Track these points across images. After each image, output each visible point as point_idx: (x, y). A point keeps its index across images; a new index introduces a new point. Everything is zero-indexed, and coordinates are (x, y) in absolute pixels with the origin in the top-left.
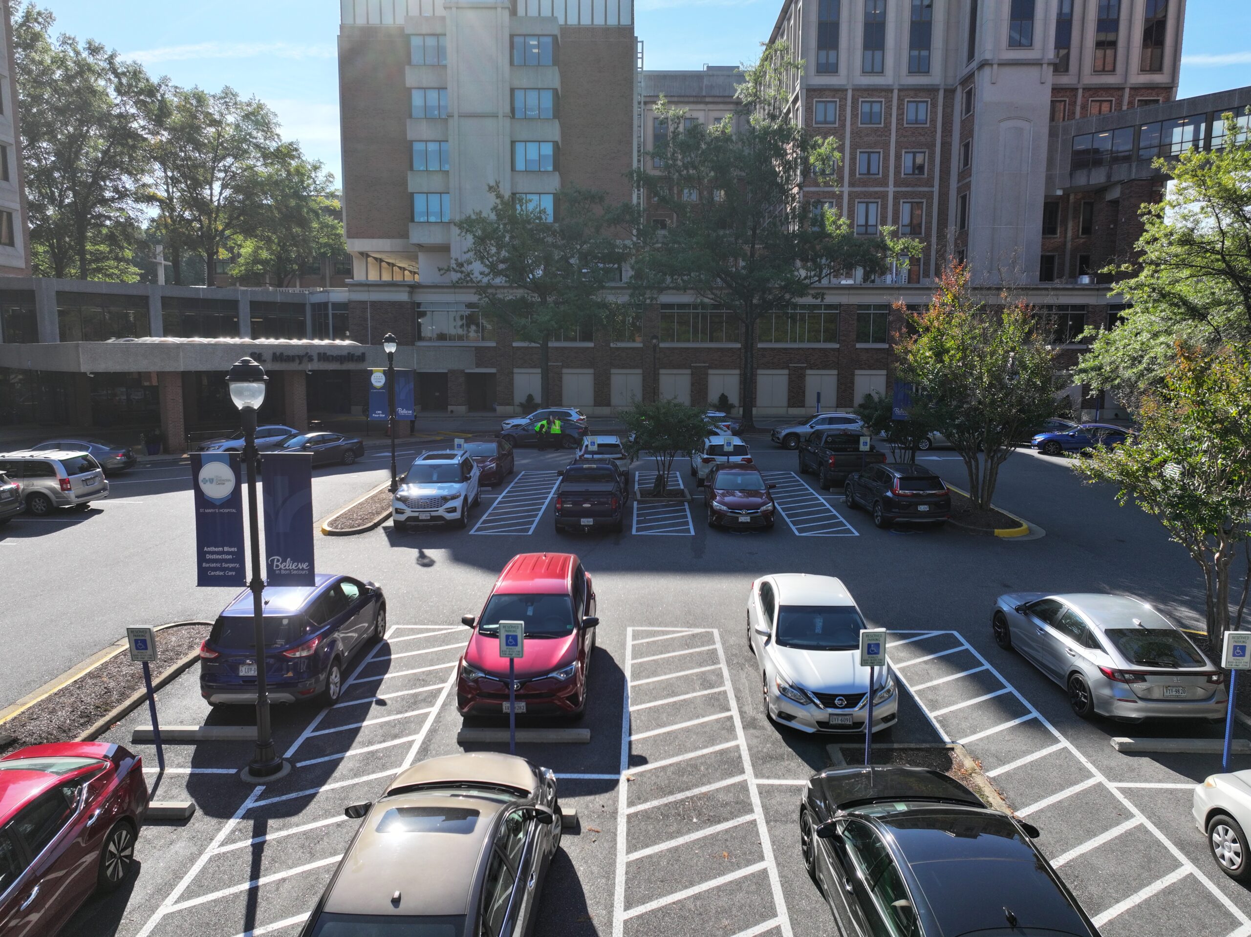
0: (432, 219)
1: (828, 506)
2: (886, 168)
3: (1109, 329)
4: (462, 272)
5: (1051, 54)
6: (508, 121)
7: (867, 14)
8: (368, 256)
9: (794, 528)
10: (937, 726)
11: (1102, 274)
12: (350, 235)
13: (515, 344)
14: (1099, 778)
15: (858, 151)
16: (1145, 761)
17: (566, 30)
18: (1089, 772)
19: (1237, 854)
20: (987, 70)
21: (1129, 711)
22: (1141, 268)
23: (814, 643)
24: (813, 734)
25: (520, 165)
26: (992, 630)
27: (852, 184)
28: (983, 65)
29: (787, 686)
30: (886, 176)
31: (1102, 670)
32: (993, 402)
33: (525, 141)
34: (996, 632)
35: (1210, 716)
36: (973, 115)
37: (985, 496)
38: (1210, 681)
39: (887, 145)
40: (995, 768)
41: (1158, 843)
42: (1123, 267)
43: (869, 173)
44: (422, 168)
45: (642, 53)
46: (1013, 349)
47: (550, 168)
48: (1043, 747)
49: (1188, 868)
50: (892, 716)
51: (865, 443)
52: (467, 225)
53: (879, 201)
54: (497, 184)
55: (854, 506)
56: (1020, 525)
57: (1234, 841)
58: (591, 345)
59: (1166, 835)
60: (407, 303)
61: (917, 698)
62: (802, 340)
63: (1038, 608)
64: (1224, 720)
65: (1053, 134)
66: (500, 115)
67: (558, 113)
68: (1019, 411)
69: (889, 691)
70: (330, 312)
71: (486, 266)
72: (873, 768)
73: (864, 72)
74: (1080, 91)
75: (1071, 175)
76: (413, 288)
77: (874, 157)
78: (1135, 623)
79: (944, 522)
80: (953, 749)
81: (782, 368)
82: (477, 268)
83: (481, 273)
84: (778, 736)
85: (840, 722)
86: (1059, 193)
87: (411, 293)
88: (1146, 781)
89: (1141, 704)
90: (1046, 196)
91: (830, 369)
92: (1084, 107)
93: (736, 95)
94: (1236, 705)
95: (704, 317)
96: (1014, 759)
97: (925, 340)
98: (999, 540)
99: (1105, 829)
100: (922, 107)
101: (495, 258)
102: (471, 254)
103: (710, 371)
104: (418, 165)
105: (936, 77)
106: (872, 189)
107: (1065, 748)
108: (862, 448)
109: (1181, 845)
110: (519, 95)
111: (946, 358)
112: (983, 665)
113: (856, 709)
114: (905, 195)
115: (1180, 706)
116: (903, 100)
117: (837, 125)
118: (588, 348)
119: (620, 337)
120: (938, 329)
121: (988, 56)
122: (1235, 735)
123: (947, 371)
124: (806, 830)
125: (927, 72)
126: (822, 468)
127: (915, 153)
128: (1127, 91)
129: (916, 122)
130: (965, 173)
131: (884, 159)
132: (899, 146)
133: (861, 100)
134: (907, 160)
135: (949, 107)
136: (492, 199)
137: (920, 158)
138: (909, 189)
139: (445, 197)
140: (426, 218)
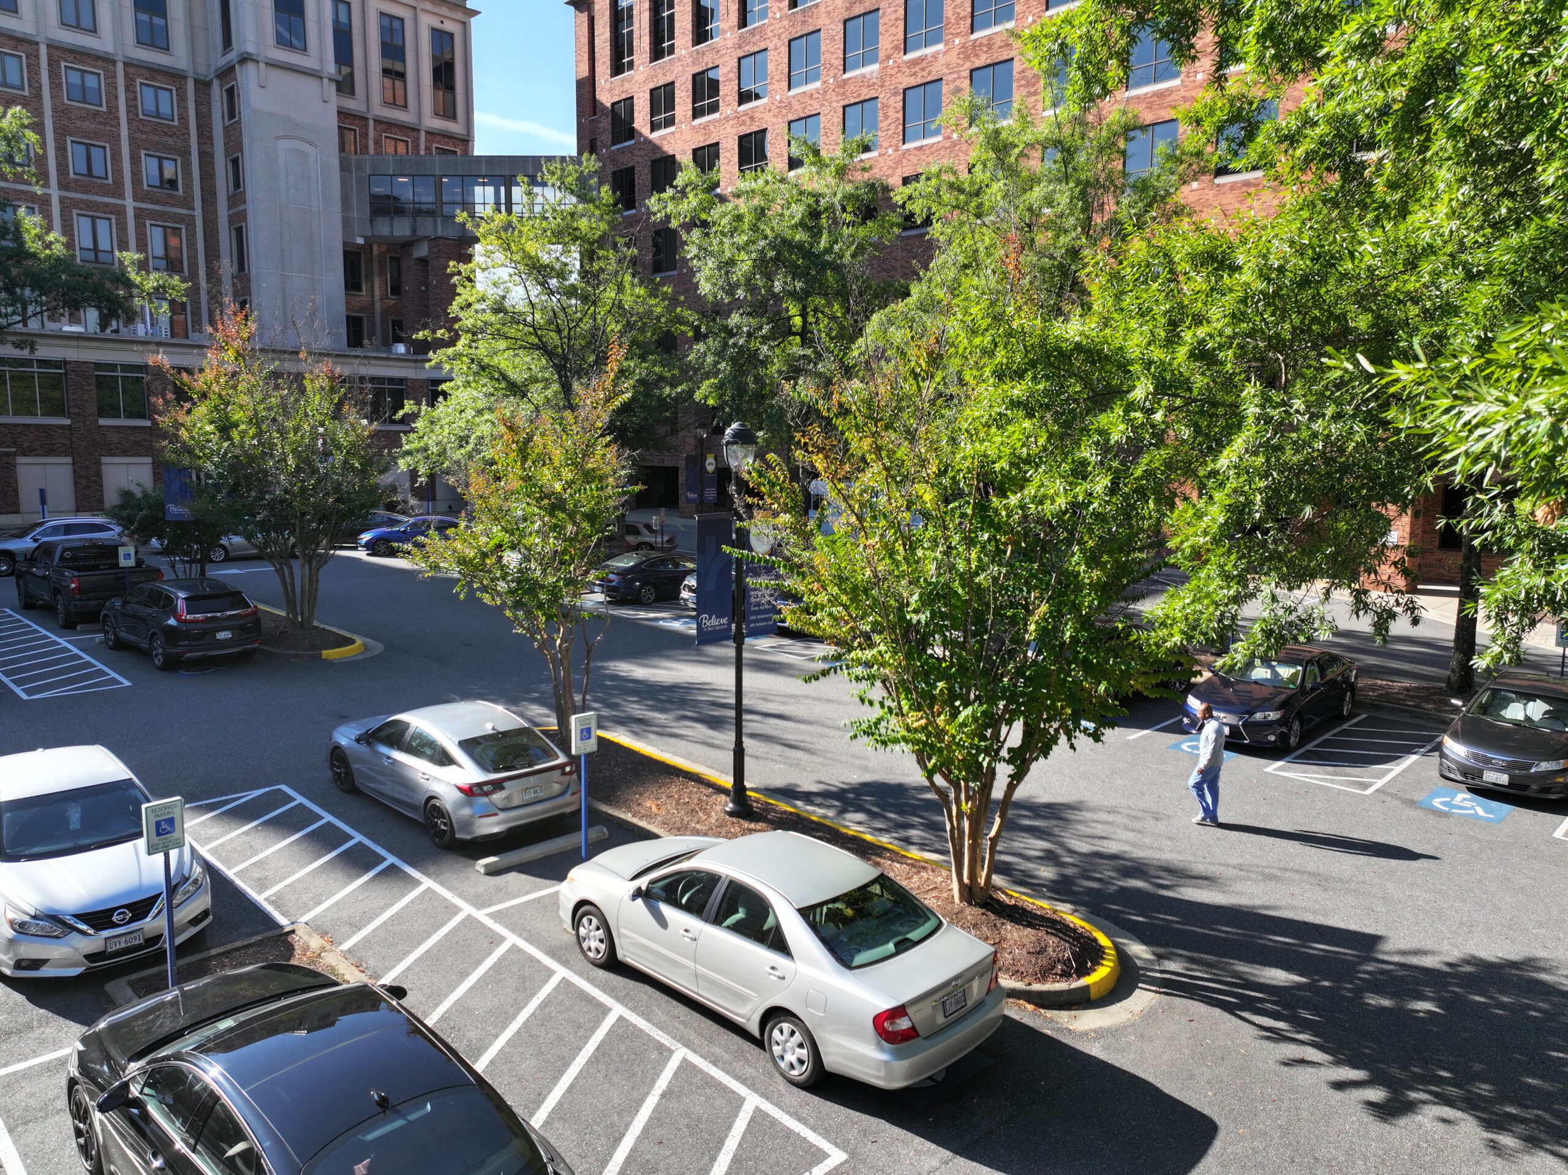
1: (76, 651)
2: (118, 171)
3: (432, 404)
5: (331, 68)
9: (18, 690)
10: (269, 908)
11: (417, 340)
14: (467, 909)
15: (69, 139)
16: (513, 876)
18: (456, 907)
19: (601, 941)
20: (251, 67)
21: (491, 826)
22: (457, 337)
23: (70, 845)
24: (81, 975)
26: (330, 773)
27: (63, 185)
28: (245, 59)
29: (27, 919)
30: (119, 182)
31: (460, 789)
32: (303, 490)
34: (335, 773)
35: (568, 810)
36: (239, 123)
37: (306, 610)
38: (564, 773)
39: (115, 139)
40: (349, 937)
41: (532, 959)
42: (440, 333)
43: (90, 174)
46: (322, 424)
48: (403, 896)
49: (561, 972)
50: (205, 914)
51: (127, 556)
53: (113, 217)
55: (120, 645)
56: (353, 642)
57: (598, 929)
59: (539, 948)
61: (239, 882)
62: (4, 411)
63: (383, 734)
64: (579, 811)
65: (344, 167)
68: (337, 500)
69: (196, 881)
72: (181, 990)
73: (64, 24)
74: (371, 123)
75: (371, 221)
77: (96, 154)
78: (488, 728)
79: (255, 650)
80: (293, 932)
84: (20, 998)
85: (123, 945)
86: (360, 241)
88: (514, 897)
89: (502, 815)
90: (345, 244)
91: (60, 455)
92: (377, 142)
94: (590, 793)
96: (371, 919)
97: (202, 410)
98: (330, 664)
99: (478, 963)
100: (164, 97)
105: (179, 58)
106: (98, 198)
107: (429, 889)
108: (123, 562)
109: (552, 953)
111: (235, 434)
112: (322, 818)
113: (148, 919)
114: (153, 215)
115: (539, 807)
116: (133, 80)
117: (26, 93)
120: (220, 395)
121: (251, 49)
122: (590, 824)
123: (238, 452)
124: (80, 1113)
125: (166, 49)
126: (59, 597)
127: (160, 159)
128: (423, 134)
129: (158, 115)
130: (237, 196)
131: (113, 158)
132: (135, 145)
133: (63, 64)
134: (149, 166)
135: (203, 105)
137: (169, 166)
138: (155, 207)
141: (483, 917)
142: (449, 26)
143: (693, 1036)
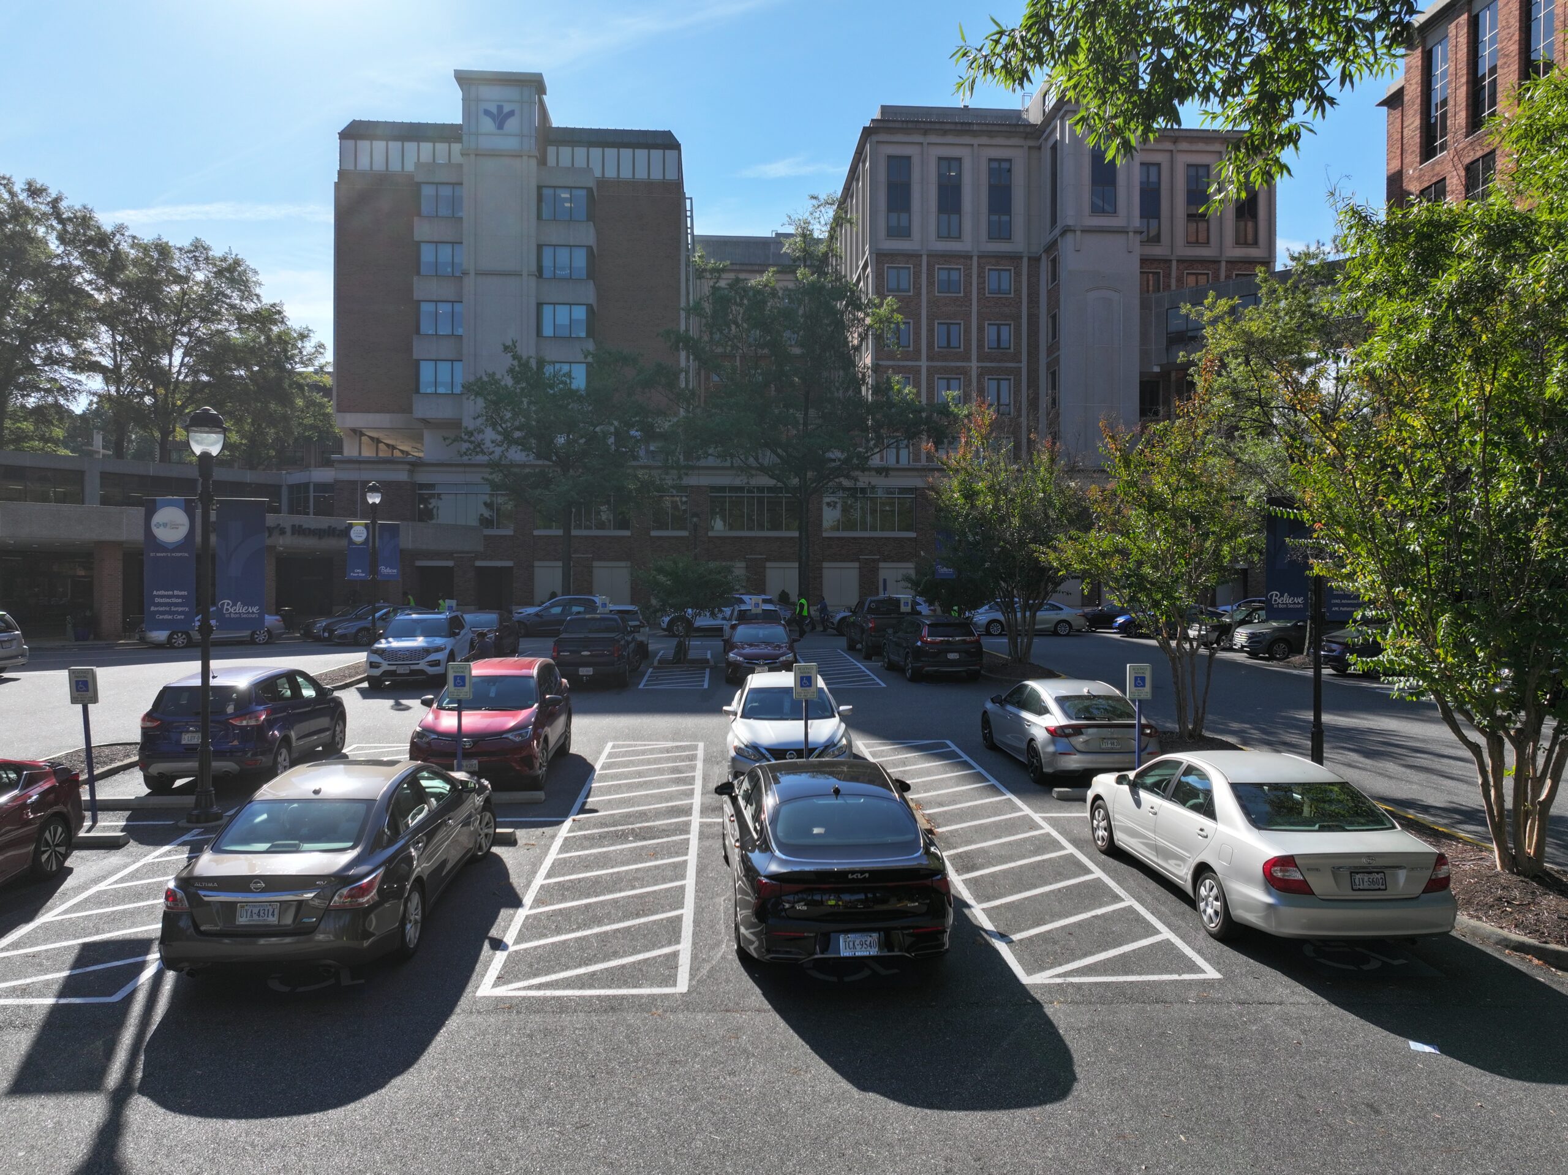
0: (441, 390)
1: (864, 669)
2: (968, 341)
4: (471, 442)
5: (1137, 222)
6: (533, 281)
7: (940, 176)
8: (362, 434)
12: (341, 409)
13: (536, 533)
14: (1027, 811)
15: (936, 322)
17: (602, 183)
18: (1020, 809)
19: (1106, 830)
20: (1070, 237)
21: (1070, 763)
25: (548, 331)
27: (930, 358)
28: (1066, 231)
29: (744, 746)
30: (968, 349)
33: (554, 304)
36: (1058, 285)
38: (1143, 734)
39: (967, 316)
40: (934, 809)
41: (1054, 840)
43: (949, 346)
44: (430, 332)
45: (691, 211)
47: (583, 334)
48: (987, 798)
49: (1070, 849)
52: (476, 388)
53: (962, 378)
54: (514, 343)
57: (1104, 820)
58: (627, 533)
59: (1063, 837)
60: (406, 483)
62: (874, 528)
65: (1145, 305)
66: (525, 273)
67: (593, 272)
70: (312, 494)
71: (499, 433)
73: (939, 237)
74: (1174, 263)
75: (1167, 350)
76: (415, 465)
77: (953, 328)
78: (1085, 693)
79: (976, 673)
81: (852, 561)
82: (489, 435)
83: (493, 442)
86: (1157, 369)
87: (411, 472)
89: (1080, 757)
90: (1141, 373)
91: (907, 561)
92: (1180, 280)
93: (784, 250)
95: (760, 501)
99: (1013, 835)
100: (1005, 276)
101: (509, 425)
102: (480, 421)
103: (768, 564)
104: (426, 327)
105: (1018, 243)
106: (953, 364)
107: (1008, 799)
108: (903, 609)
110: (547, 253)
112: (963, 757)
114: (990, 371)
115: (1114, 757)
116: (984, 268)
117: (911, 294)
118: (623, 537)
119: (662, 526)
121: (1070, 222)
125: (1009, 238)
127: (999, 326)
128: (1223, 264)
129: (999, 291)
130: (1054, 347)
131: (965, 331)
132: (981, 318)
133: (937, 266)
134: (991, 333)
135: (1034, 276)
136: (508, 360)
137: (1005, 331)
138: (993, 365)
139: (458, 366)
140: (433, 389)
141: (1037, 817)
143: (1151, 900)
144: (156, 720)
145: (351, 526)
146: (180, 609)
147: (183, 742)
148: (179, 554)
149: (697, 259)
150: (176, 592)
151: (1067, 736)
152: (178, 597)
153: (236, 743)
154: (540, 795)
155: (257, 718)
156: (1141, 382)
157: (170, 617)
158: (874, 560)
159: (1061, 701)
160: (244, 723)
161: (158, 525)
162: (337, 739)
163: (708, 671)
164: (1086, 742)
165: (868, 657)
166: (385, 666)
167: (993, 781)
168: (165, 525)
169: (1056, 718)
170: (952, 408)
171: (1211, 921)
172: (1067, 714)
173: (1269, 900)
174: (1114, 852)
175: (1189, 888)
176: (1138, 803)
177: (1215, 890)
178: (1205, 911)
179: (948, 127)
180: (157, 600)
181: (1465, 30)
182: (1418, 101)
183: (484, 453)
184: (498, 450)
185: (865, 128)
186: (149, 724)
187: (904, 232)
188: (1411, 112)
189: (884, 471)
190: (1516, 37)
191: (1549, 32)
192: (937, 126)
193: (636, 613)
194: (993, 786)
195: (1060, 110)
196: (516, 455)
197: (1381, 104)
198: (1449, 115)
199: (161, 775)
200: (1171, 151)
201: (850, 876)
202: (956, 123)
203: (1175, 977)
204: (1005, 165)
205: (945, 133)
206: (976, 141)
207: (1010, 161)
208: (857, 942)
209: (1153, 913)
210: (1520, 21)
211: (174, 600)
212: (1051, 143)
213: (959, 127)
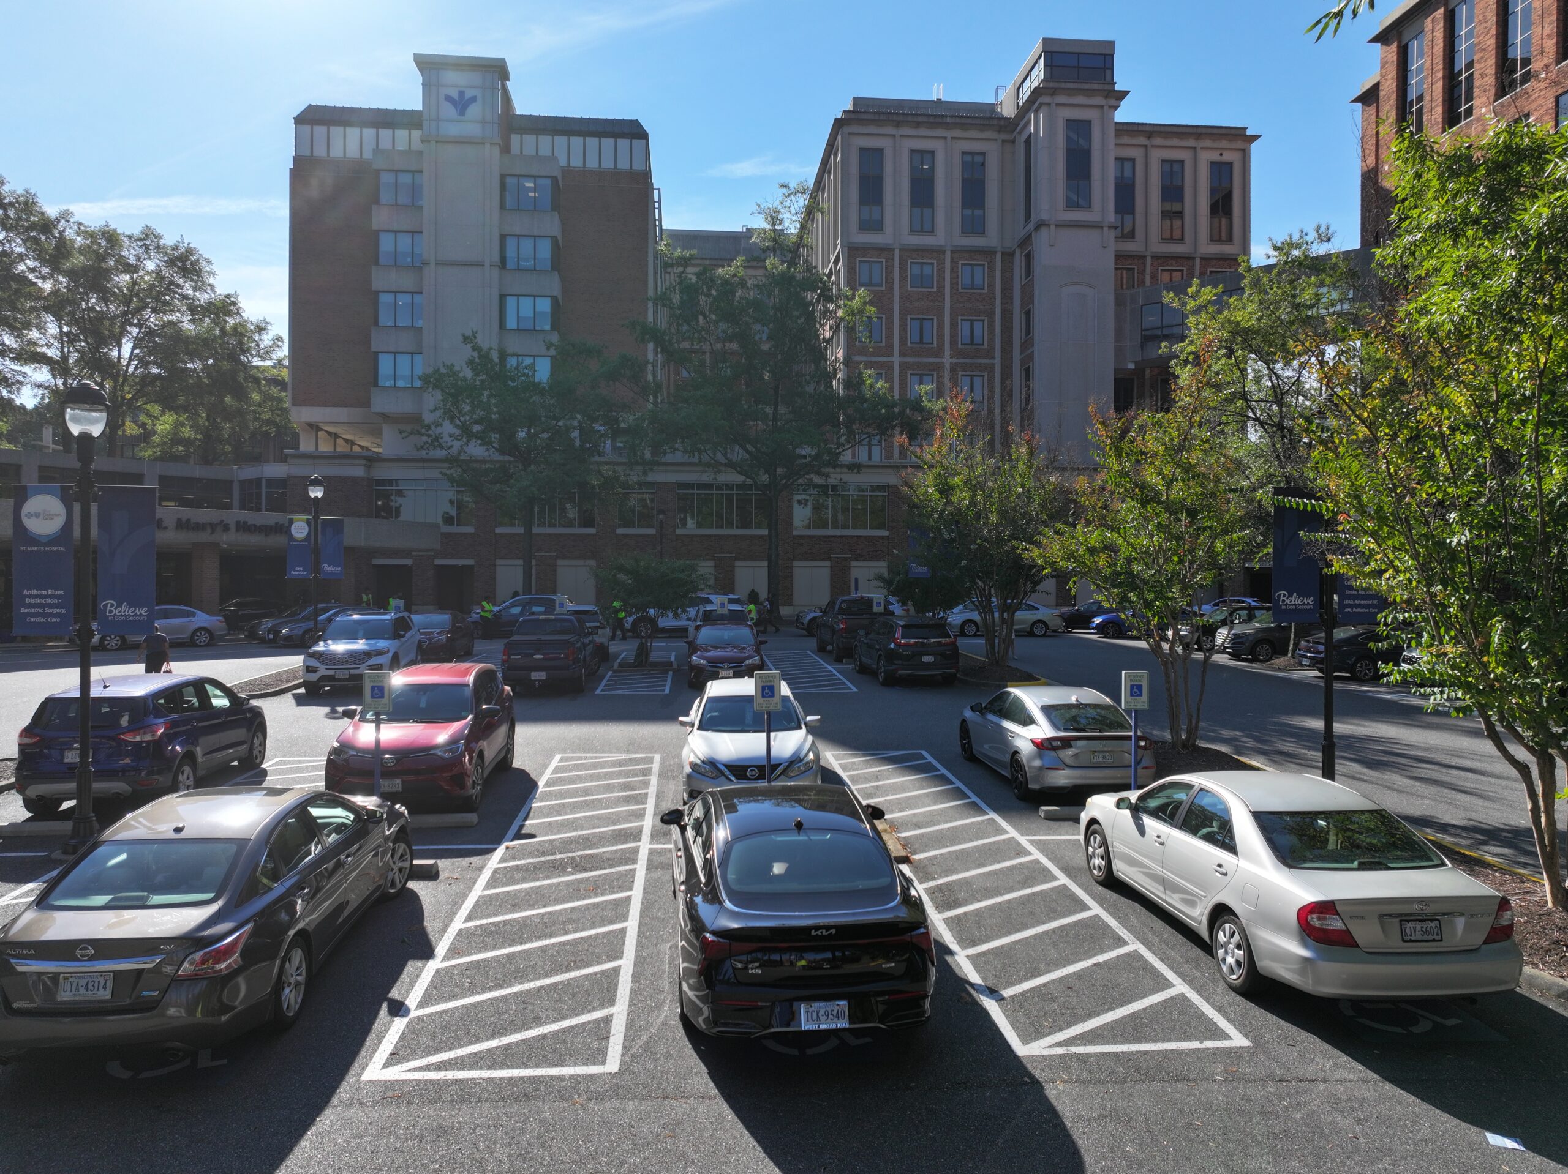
0: (400, 383)
2: (941, 336)
4: (429, 436)
5: (1111, 217)
6: (496, 272)
7: (913, 169)
8: (318, 429)
12: (296, 403)
13: (498, 530)
14: (1013, 834)
15: (909, 317)
17: (567, 171)
18: (1005, 831)
19: (1102, 858)
20: (1044, 231)
21: (1059, 779)
25: (511, 323)
27: (902, 354)
28: (1039, 226)
29: (699, 762)
30: (941, 345)
33: (518, 296)
36: (1032, 280)
39: (940, 311)
40: (910, 831)
41: (1045, 868)
43: (921, 342)
44: (389, 324)
45: (659, 202)
47: (548, 327)
49: (1062, 881)
51: (879, 604)
52: (433, 380)
53: (935, 373)
54: (474, 334)
55: (862, 670)
57: (1100, 847)
58: (592, 531)
59: (1055, 864)
60: (362, 478)
62: (845, 527)
65: (1119, 302)
66: (487, 264)
67: (557, 264)
69: (806, 764)
70: (264, 490)
71: (457, 426)
73: (912, 231)
74: (1149, 259)
75: (1142, 347)
76: (372, 460)
77: (927, 325)
78: (1072, 700)
79: (952, 676)
81: (823, 560)
82: (448, 428)
83: (451, 436)
86: (1131, 366)
87: (368, 467)
89: (1069, 772)
90: (1116, 370)
91: (879, 560)
92: (1154, 276)
93: (753, 239)
95: (730, 498)
99: (997, 863)
100: (978, 271)
101: (468, 418)
102: (439, 413)
103: (738, 563)
104: (385, 319)
105: (992, 238)
106: (925, 360)
107: (991, 819)
109: (1066, 870)
110: (511, 243)
112: (940, 770)
114: (964, 367)
116: (957, 263)
117: (884, 288)
118: (588, 535)
119: (628, 524)
121: (1044, 216)
125: (982, 233)
127: (972, 321)
128: (1198, 261)
129: (973, 287)
130: (1028, 342)
131: (938, 327)
132: (954, 313)
133: (910, 261)
134: (964, 329)
135: (1007, 270)
136: (467, 352)
137: (978, 326)
138: (967, 361)
139: (417, 358)
140: (392, 382)
141: (1023, 840)
142: (1227, 157)
143: (1156, 941)
144: (36, 735)
145: (291, 521)
146: (55, 611)
147: (66, 761)
148: (55, 549)
149: (663, 247)
150: (51, 592)
151: (1055, 749)
152: (53, 597)
153: (127, 761)
154: (473, 818)
155: (154, 733)
156: (1115, 380)
157: (43, 620)
158: (846, 559)
159: (1048, 710)
160: (138, 738)
161: (29, 515)
162: (255, 753)
163: (670, 673)
164: (1075, 756)
165: (839, 660)
166: (323, 671)
167: (974, 798)
168: (37, 515)
169: (1043, 729)
170: (926, 404)
171: (1232, 972)
172: (1055, 725)
173: (1304, 953)
174: (1112, 882)
175: (1204, 933)
176: (1142, 830)
177: (1237, 937)
178: (1224, 960)
179: (920, 119)
180: (28, 601)
181: (1442, 24)
182: (1394, 96)
183: (442, 448)
184: (457, 445)
185: (836, 120)
186: (27, 741)
187: (876, 226)
188: (1387, 108)
189: (855, 467)
190: (1493, 31)
191: (1527, 25)
192: (910, 118)
193: (596, 613)
194: (974, 804)
195: (1034, 103)
196: (476, 450)
197: (1356, 101)
198: (1425, 110)
199: (40, 798)
200: (1146, 146)
201: (813, 933)
202: (929, 116)
203: (1196, 1045)
204: (978, 159)
205: (918, 125)
206: (949, 134)
207: (983, 154)
208: (822, 1012)
209: (1162, 960)
210: (1498, 15)
211: (48, 601)
212: (1024, 136)
213: (932, 120)
